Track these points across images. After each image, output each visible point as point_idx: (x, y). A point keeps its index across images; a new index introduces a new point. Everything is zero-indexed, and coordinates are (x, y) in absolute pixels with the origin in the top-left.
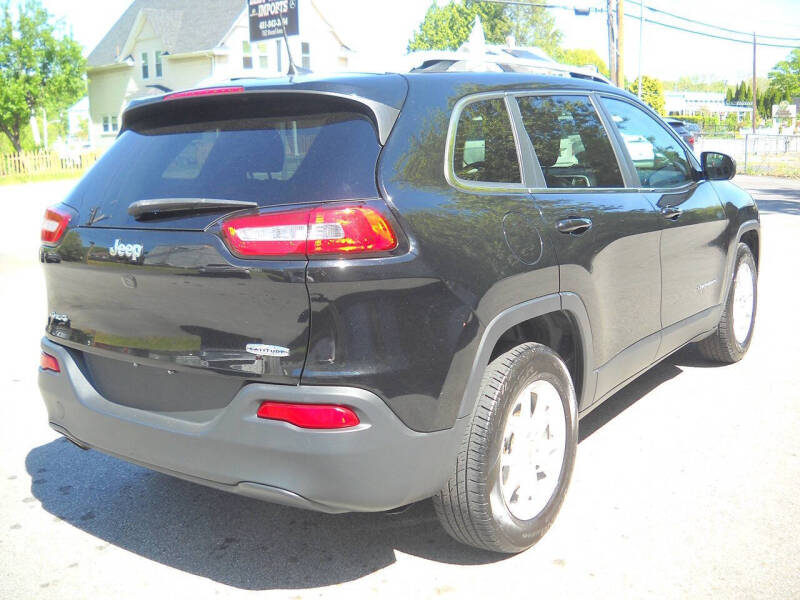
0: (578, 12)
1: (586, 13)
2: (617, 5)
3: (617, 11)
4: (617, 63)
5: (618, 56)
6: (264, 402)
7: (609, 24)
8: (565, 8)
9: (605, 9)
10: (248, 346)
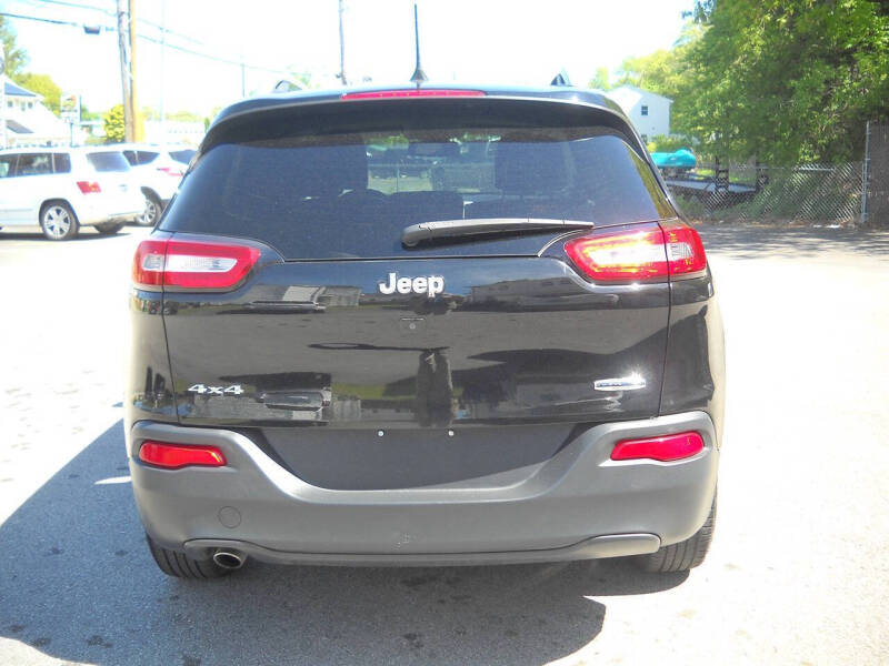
0: (88, 31)
1: (96, 32)
2: (129, 24)
3: (130, 31)
4: (131, 88)
5: (131, 81)
6: (619, 443)
7: (121, 45)
8: (74, 24)
9: (116, 27)
10: (596, 383)
